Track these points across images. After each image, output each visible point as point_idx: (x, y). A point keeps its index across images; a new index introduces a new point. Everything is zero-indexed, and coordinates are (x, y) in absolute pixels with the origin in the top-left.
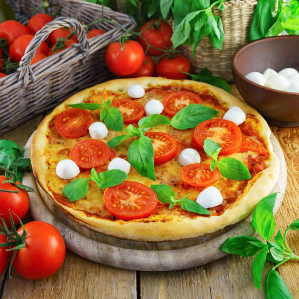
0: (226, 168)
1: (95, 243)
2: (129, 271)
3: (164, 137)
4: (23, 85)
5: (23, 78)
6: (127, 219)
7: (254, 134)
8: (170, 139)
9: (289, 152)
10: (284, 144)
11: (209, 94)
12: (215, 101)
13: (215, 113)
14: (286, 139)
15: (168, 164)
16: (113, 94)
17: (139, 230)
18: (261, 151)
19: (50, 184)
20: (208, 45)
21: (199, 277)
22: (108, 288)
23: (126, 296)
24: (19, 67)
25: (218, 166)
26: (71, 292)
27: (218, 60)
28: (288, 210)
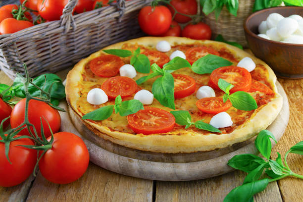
0: (236, 100)
1: (117, 156)
2: (146, 180)
3: (184, 78)
4: (64, 30)
5: (65, 25)
6: (147, 133)
7: (262, 79)
8: (190, 79)
9: (292, 98)
10: (288, 92)
11: (226, 51)
12: (231, 57)
13: (230, 64)
14: (290, 89)
15: (187, 98)
16: (143, 48)
17: (157, 141)
18: (267, 92)
19: (81, 108)
20: (226, 14)
21: (209, 188)
22: (125, 194)
23: (142, 201)
24: (62, 14)
25: (230, 99)
26: (91, 196)
27: (235, 27)
28: (290, 139)
